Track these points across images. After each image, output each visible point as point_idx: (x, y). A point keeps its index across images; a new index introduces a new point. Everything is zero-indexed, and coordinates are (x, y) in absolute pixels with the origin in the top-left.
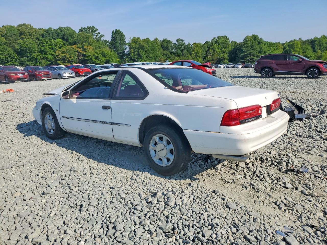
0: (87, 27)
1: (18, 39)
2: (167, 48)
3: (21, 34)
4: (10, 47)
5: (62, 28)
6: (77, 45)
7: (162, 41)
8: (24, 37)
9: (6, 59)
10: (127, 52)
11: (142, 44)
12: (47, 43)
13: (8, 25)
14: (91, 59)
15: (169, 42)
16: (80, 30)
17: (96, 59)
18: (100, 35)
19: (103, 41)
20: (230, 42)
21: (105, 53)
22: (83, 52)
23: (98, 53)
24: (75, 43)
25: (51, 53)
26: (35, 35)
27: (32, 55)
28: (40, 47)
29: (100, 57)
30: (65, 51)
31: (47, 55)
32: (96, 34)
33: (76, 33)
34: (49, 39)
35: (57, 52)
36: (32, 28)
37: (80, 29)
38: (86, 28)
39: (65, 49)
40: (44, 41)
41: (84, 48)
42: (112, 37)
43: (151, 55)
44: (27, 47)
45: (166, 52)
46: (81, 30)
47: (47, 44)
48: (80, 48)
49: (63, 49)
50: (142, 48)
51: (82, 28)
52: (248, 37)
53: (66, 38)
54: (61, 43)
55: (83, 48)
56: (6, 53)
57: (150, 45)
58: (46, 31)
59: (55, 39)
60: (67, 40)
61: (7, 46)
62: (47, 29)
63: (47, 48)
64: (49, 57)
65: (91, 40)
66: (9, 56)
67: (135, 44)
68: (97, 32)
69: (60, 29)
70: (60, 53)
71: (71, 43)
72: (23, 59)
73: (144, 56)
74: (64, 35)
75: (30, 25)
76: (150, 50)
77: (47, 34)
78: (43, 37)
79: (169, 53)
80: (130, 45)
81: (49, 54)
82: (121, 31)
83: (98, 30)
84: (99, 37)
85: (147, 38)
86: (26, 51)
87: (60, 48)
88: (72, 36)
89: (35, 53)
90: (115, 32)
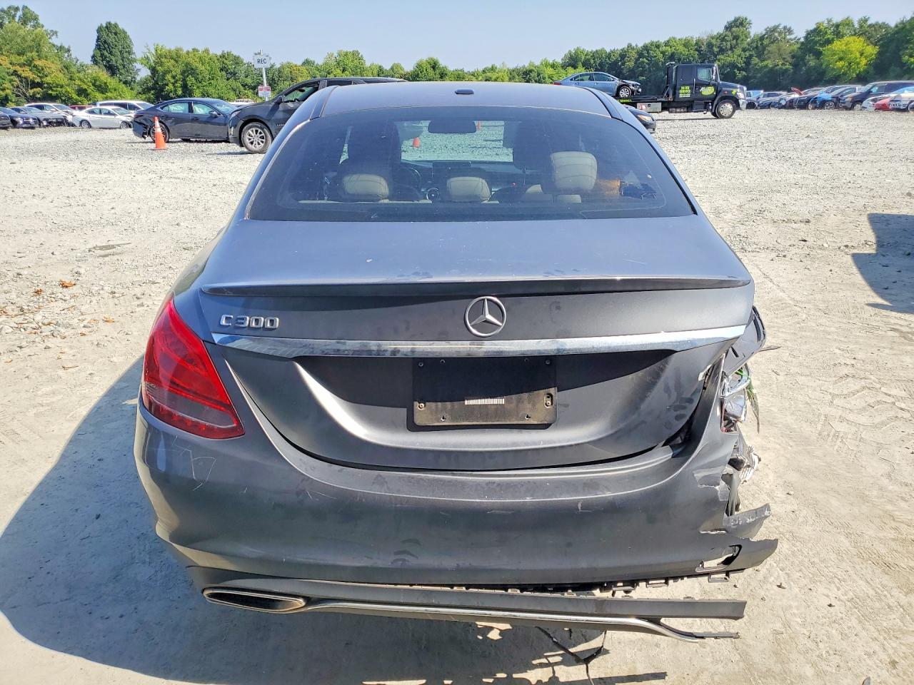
0: (10, 8)
6: (8, 56)
7: (221, 57)
11: (192, 63)
14: (66, 94)
15: (237, 61)
18: (44, 30)
19: (53, 46)
20: (368, 64)
22: (34, 76)
29: (89, 91)
38: (6, 9)
41: (35, 66)
42: (98, 41)
48: (21, 65)
50: (189, 71)
52: (421, 61)
55: (29, 63)
67: (172, 61)
82: (121, 26)
83: (37, 16)
85: (195, 50)
90: (107, 27)
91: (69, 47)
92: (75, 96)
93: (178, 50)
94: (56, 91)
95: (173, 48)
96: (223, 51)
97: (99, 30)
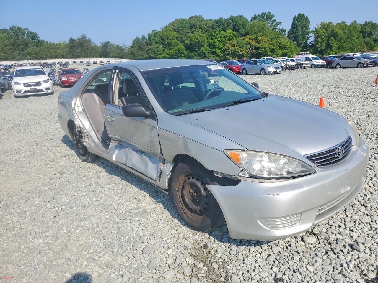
0: (262, 14)
1: (188, 33)
2: (370, 34)
3: (192, 27)
4: (181, 41)
5: (234, 17)
6: (250, 36)
7: (364, 25)
8: (195, 30)
9: (177, 54)
10: (310, 42)
11: (335, 30)
12: (217, 35)
13: (180, 19)
14: (265, 52)
15: (374, 26)
16: (252, 18)
17: (271, 52)
18: (276, 22)
19: (279, 30)
21: (283, 45)
22: (256, 44)
23: (275, 44)
24: (247, 34)
25: (219, 46)
26: (205, 27)
27: (201, 50)
28: (209, 40)
29: (276, 50)
30: (235, 43)
31: (215, 49)
32: (271, 21)
33: (249, 22)
34: (219, 31)
35: (227, 45)
36: (203, 20)
37: (253, 16)
38: (261, 15)
39: (236, 41)
40: (213, 34)
41: (258, 39)
42: (293, 24)
43: (345, 45)
44: (197, 41)
45: (367, 40)
46: (254, 18)
47: (216, 37)
48: (253, 39)
49: (234, 41)
50: (334, 35)
51: (255, 15)
53: (237, 28)
54: (231, 34)
55: (256, 38)
56: (177, 48)
57: (347, 31)
58: (217, 22)
59: (225, 31)
60: (238, 31)
61: (179, 40)
62: (217, 19)
63: (216, 42)
64: (218, 51)
65: (266, 29)
66: (179, 51)
67: (324, 30)
68: (273, 19)
69: (232, 18)
70: (230, 46)
71: (242, 34)
72: (191, 53)
73: (336, 46)
74: (236, 25)
75: (201, 16)
76: (345, 38)
77: (217, 24)
78: (213, 28)
79: (371, 41)
80: (316, 32)
81: (218, 48)
82: (306, 15)
83: (274, 16)
84: (274, 26)
85: (343, 22)
86: (195, 46)
87: (230, 40)
88: (245, 26)
89: (203, 46)
90: (298, 17)
91: (286, 29)
92: (269, 53)
93: (329, 23)
94: (262, 50)
95: (327, 22)
96: (366, 22)
97: (294, 18)
